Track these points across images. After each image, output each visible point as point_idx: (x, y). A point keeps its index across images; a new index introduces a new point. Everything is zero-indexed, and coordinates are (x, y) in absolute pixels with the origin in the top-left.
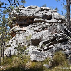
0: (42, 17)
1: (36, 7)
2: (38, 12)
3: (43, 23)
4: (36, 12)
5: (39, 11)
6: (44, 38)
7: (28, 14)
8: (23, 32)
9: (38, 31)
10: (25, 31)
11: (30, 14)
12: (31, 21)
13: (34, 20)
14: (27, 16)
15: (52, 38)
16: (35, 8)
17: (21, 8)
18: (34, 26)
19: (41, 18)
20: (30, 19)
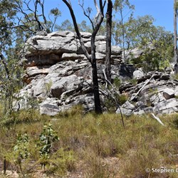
0: (76, 50)
1: (67, 33)
2: (70, 42)
3: (77, 61)
4: (67, 43)
5: (72, 40)
6: (68, 87)
7: (51, 47)
8: (42, 76)
9: (66, 75)
10: (46, 74)
11: (55, 46)
12: (57, 57)
13: (63, 57)
14: (50, 50)
15: (77, 87)
16: (65, 35)
17: (41, 37)
18: (60, 67)
19: (74, 52)
20: (56, 54)
